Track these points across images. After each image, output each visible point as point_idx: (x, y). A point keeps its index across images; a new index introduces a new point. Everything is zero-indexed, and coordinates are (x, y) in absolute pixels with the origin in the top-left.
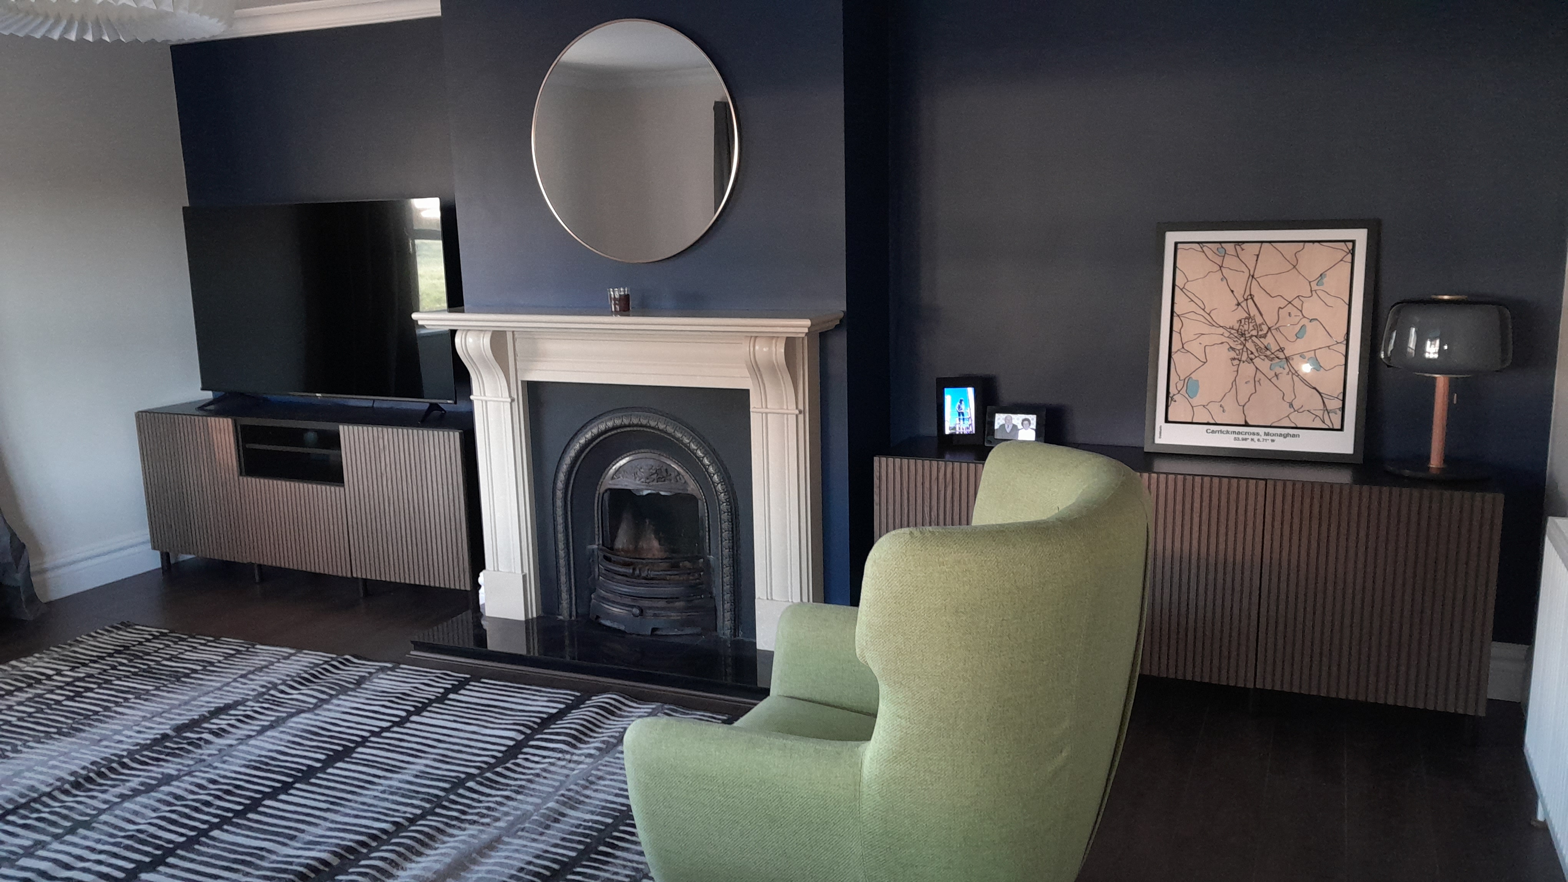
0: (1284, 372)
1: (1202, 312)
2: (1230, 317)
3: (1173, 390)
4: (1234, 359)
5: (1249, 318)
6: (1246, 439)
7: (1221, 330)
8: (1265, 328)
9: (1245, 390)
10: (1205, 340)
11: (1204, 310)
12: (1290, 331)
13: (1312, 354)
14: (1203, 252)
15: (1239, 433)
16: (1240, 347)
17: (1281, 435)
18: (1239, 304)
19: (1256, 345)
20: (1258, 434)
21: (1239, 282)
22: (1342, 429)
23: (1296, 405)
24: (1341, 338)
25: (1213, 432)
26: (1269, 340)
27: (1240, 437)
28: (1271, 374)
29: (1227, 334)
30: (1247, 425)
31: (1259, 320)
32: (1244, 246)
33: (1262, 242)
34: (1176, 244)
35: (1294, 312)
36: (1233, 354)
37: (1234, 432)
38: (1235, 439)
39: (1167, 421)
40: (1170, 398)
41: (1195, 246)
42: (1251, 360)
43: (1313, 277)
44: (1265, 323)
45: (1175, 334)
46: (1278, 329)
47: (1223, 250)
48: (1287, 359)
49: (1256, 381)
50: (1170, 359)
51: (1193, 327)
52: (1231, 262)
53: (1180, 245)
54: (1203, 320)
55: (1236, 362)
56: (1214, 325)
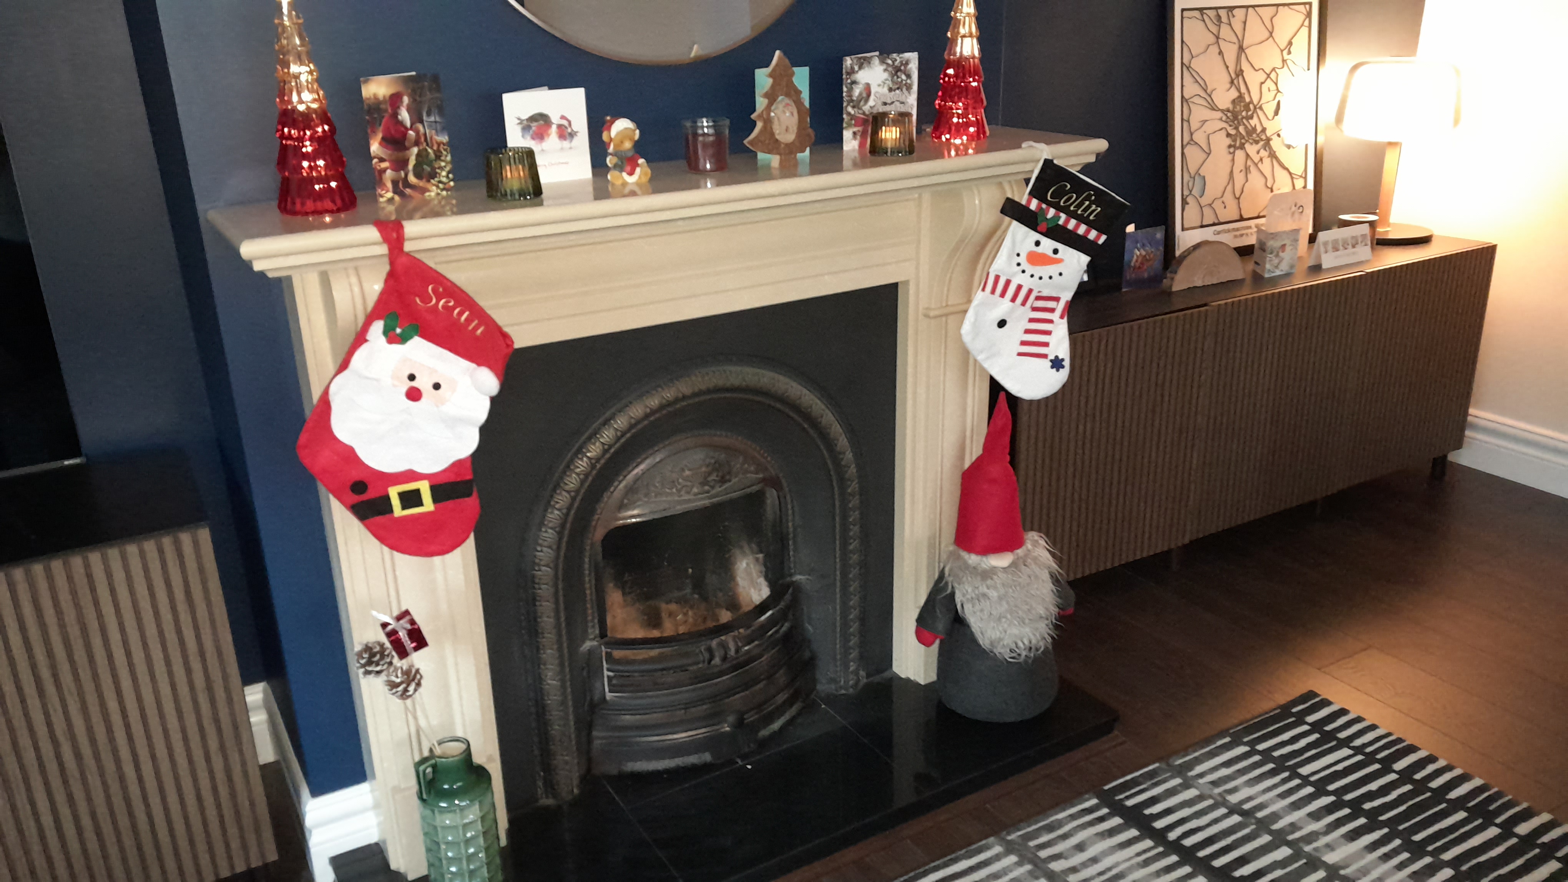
0: (1264, 153)
1: (1203, 94)
2: (1224, 98)
3: (1186, 193)
4: (1230, 146)
5: (1241, 97)
6: (1241, 235)
7: (1219, 114)
8: (1251, 106)
9: (1239, 181)
10: (1209, 127)
11: (1206, 91)
12: (1269, 108)
14: (1204, 21)
15: (1237, 230)
16: (1233, 132)
18: (1232, 82)
19: (1246, 127)
20: (1248, 228)
21: (1231, 55)
23: (1275, 190)
25: (1219, 233)
26: (1254, 122)
27: (1238, 233)
28: (1257, 159)
29: (1224, 118)
30: (1240, 219)
31: (1248, 100)
32: (1236, 12)
33: (1247, 7)
34: (1183, 10)
35: (1273, 87)
36: (1228, 141)
37: (1234, 229)
38: (1236, 236)
39: (1182, 229)
40: (1184, 202)
41: (1197, 14)
42: (1242, 147)
43: (1283, 44)
44: (1251, 102)
45: (1185, 124)
46: (1261, 108)
47: (1219, 17)
48: (1268, 140)
49: (1247, 170)
50: (1183, 154)
51: (1199, 113)
52: (1225, 31)
53: (1186, 14)
54: (1205, 104)
55: (1232, 150)
56: (1213, 108)
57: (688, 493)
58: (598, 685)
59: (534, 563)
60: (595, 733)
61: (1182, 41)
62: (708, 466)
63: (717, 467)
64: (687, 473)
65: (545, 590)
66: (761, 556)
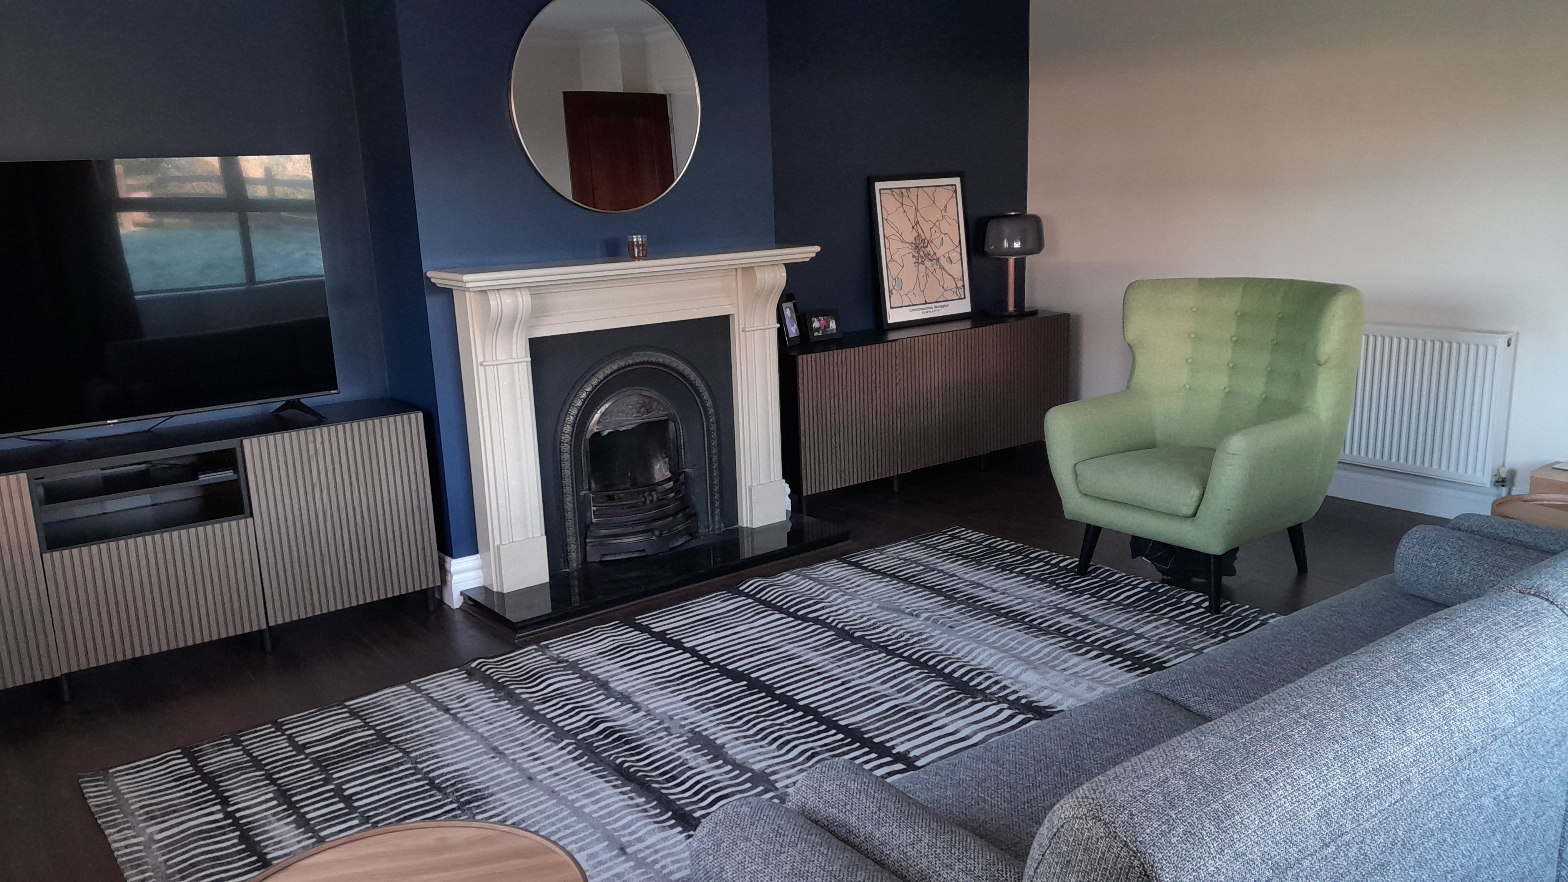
0: (935, 266)
1: (898, 235)
2: (910, 236)
3: (891, 288)
4: (915, 263)
5: (918, 236)
6: (927, 312)
7: (907, 245)
8: (926, 241)
9: (923, 281)
10: (902, 252)
11: (898, 232)
12: (937, 242)
13: (947, 256)
14: (894, 195)
15: (924, 309)
16: (917, 255)
17: (941, 307)
18: (913, 228)
19: (924, 252)
20: (932, 308)
21: (911, 212)
22: (965, 298)
23: (945, 288)
24: (957, 244)
25: (913, 310)
26: (928, 249)
27: (925, 311)
28: (932, 270)
29: (910, 247)
30: (926, 303)
31: (923, 237)
32: (911, 190)
33: (918, 187)
34: (880, 190)
35: (938, 230)
36: (914, 260)
37: (922, 309)
38: (923, 313)
39: (891, 308)
40: (890, 292)
41: (889, 191)
42: (923, 262)
43: (942, 208)
44: (926, 238)
45: (887, 250)
46: (932, 242)
47: (902, 193)
48: (938, 260)
49: (927, 275)
50: (887, 266)
51: (895, 244)
52: (906, 200)
53: (882, 191)
54: (898, 239)
55: (917, 264)
56: (903, 242)
57: (631, 416)
58: (588, 514)
59: (561, 442)
60: (588, 540)
61: (881, 206)
62: (640, 404)
63: (644, 405)
64: (630, 407)
65: (566, 456)
66: (667, 460)
